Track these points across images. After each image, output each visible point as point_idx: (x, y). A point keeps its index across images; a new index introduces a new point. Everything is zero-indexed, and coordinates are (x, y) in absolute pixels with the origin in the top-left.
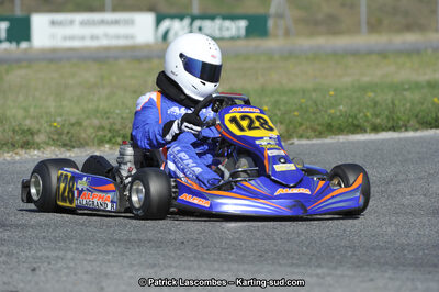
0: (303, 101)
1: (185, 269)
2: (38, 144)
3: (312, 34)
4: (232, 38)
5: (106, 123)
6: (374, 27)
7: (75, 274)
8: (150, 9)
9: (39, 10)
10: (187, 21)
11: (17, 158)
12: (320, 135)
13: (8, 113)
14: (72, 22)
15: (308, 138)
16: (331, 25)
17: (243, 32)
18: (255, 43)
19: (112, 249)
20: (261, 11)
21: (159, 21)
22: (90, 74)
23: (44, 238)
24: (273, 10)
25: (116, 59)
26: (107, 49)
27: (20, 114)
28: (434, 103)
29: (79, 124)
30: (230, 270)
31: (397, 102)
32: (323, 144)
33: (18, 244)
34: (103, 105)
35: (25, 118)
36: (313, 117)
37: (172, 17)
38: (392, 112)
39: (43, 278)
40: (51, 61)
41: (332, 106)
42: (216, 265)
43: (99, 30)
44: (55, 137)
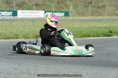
0: (78, 30)
1: (53, 65)
2: (20, 38)
3: (78, 16)
4: (61, 17)
5: (34, 34)
6: (92, 15)
7: (29, 66)
8: (44, 10)
9: (19, 10)
10: (51, 13)
11: (15, 41)
12: (81, 37)
13: (13, 31)
14: (26, 12)
15: (79, 38)
16: (83, 14)
17: (63, 15)
18: (66, 18)
19: (37, 60)
20: (67, 11)
21: (45, 12)
22: (30, 23)
23: (21, 58)
24: (70, 11)
25: (36, 20)
26: (34, 18)
27: (15, 31)
28: (106, 31)
29: (29, 34)
30: (63, 66)
31: (98, 31)
32: (82, 39)
33: (16, 59)
34: (33, 30)
35: (17, 32)
36: (80, 34)
37: (48, 12)
38: (97, 33)
39: (22, 66)
40: (22, 20)
41: (84, 31)
42: (60, 65)
43: (32, 14)
44: (23, 36)
